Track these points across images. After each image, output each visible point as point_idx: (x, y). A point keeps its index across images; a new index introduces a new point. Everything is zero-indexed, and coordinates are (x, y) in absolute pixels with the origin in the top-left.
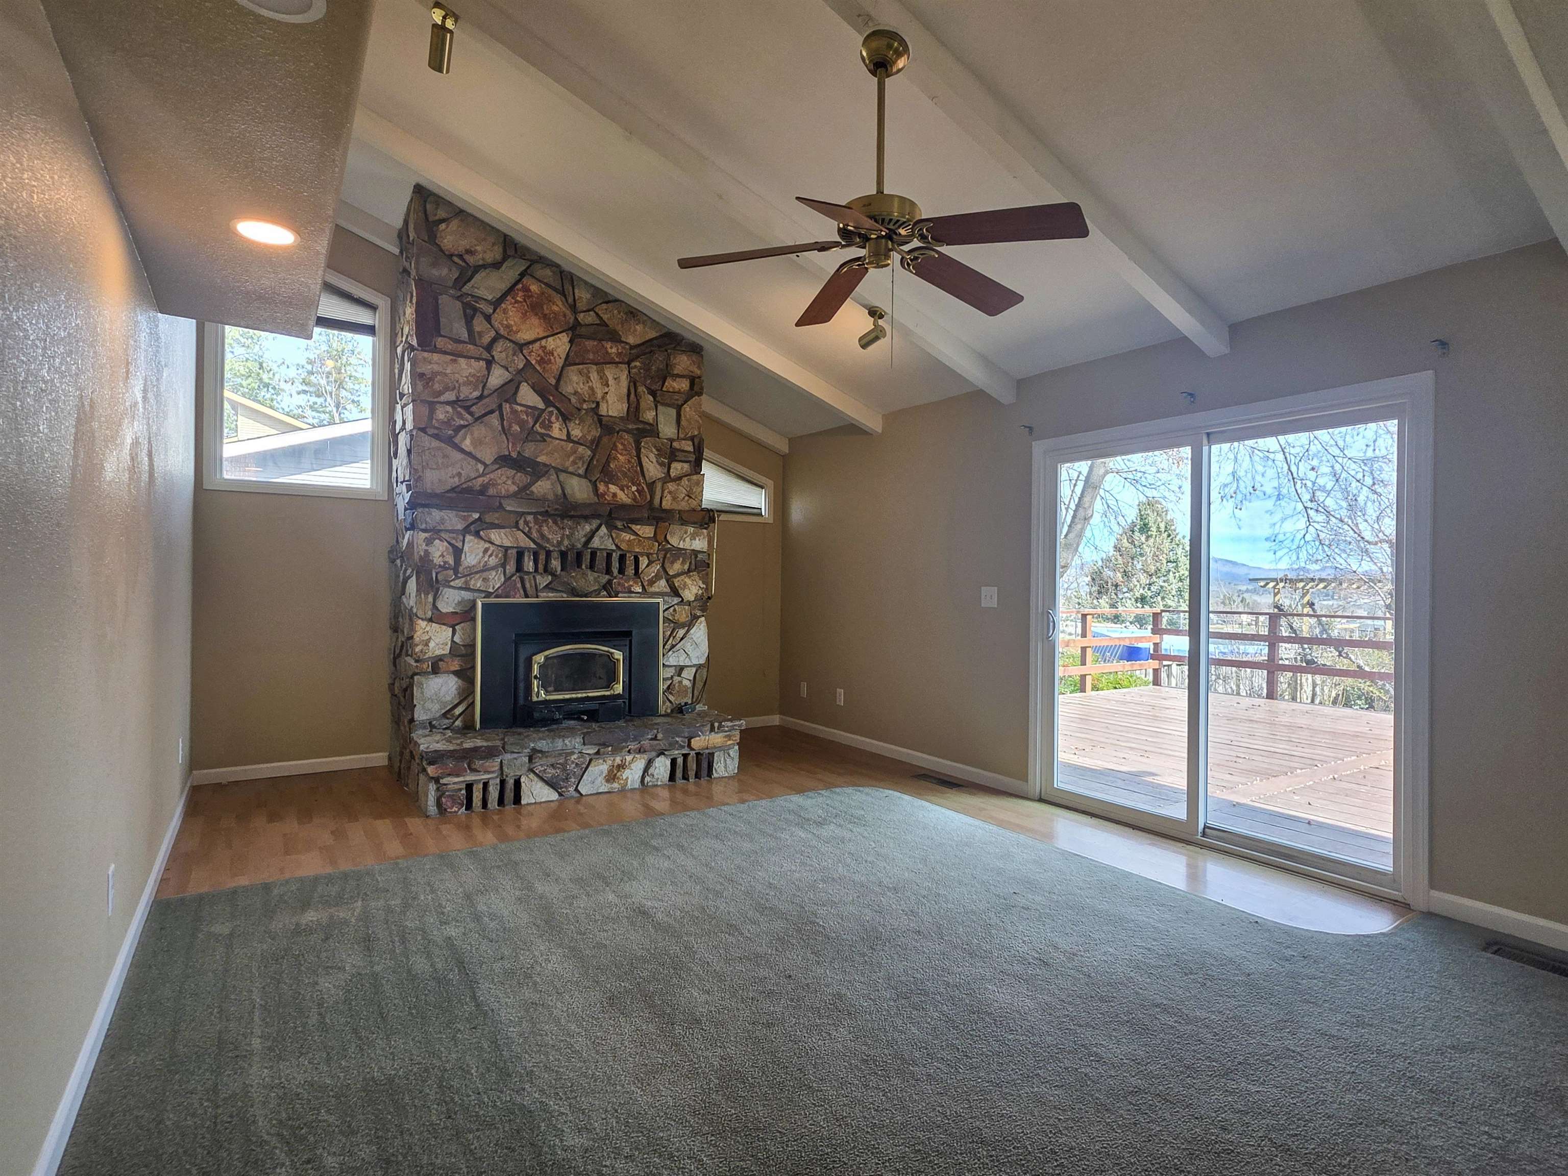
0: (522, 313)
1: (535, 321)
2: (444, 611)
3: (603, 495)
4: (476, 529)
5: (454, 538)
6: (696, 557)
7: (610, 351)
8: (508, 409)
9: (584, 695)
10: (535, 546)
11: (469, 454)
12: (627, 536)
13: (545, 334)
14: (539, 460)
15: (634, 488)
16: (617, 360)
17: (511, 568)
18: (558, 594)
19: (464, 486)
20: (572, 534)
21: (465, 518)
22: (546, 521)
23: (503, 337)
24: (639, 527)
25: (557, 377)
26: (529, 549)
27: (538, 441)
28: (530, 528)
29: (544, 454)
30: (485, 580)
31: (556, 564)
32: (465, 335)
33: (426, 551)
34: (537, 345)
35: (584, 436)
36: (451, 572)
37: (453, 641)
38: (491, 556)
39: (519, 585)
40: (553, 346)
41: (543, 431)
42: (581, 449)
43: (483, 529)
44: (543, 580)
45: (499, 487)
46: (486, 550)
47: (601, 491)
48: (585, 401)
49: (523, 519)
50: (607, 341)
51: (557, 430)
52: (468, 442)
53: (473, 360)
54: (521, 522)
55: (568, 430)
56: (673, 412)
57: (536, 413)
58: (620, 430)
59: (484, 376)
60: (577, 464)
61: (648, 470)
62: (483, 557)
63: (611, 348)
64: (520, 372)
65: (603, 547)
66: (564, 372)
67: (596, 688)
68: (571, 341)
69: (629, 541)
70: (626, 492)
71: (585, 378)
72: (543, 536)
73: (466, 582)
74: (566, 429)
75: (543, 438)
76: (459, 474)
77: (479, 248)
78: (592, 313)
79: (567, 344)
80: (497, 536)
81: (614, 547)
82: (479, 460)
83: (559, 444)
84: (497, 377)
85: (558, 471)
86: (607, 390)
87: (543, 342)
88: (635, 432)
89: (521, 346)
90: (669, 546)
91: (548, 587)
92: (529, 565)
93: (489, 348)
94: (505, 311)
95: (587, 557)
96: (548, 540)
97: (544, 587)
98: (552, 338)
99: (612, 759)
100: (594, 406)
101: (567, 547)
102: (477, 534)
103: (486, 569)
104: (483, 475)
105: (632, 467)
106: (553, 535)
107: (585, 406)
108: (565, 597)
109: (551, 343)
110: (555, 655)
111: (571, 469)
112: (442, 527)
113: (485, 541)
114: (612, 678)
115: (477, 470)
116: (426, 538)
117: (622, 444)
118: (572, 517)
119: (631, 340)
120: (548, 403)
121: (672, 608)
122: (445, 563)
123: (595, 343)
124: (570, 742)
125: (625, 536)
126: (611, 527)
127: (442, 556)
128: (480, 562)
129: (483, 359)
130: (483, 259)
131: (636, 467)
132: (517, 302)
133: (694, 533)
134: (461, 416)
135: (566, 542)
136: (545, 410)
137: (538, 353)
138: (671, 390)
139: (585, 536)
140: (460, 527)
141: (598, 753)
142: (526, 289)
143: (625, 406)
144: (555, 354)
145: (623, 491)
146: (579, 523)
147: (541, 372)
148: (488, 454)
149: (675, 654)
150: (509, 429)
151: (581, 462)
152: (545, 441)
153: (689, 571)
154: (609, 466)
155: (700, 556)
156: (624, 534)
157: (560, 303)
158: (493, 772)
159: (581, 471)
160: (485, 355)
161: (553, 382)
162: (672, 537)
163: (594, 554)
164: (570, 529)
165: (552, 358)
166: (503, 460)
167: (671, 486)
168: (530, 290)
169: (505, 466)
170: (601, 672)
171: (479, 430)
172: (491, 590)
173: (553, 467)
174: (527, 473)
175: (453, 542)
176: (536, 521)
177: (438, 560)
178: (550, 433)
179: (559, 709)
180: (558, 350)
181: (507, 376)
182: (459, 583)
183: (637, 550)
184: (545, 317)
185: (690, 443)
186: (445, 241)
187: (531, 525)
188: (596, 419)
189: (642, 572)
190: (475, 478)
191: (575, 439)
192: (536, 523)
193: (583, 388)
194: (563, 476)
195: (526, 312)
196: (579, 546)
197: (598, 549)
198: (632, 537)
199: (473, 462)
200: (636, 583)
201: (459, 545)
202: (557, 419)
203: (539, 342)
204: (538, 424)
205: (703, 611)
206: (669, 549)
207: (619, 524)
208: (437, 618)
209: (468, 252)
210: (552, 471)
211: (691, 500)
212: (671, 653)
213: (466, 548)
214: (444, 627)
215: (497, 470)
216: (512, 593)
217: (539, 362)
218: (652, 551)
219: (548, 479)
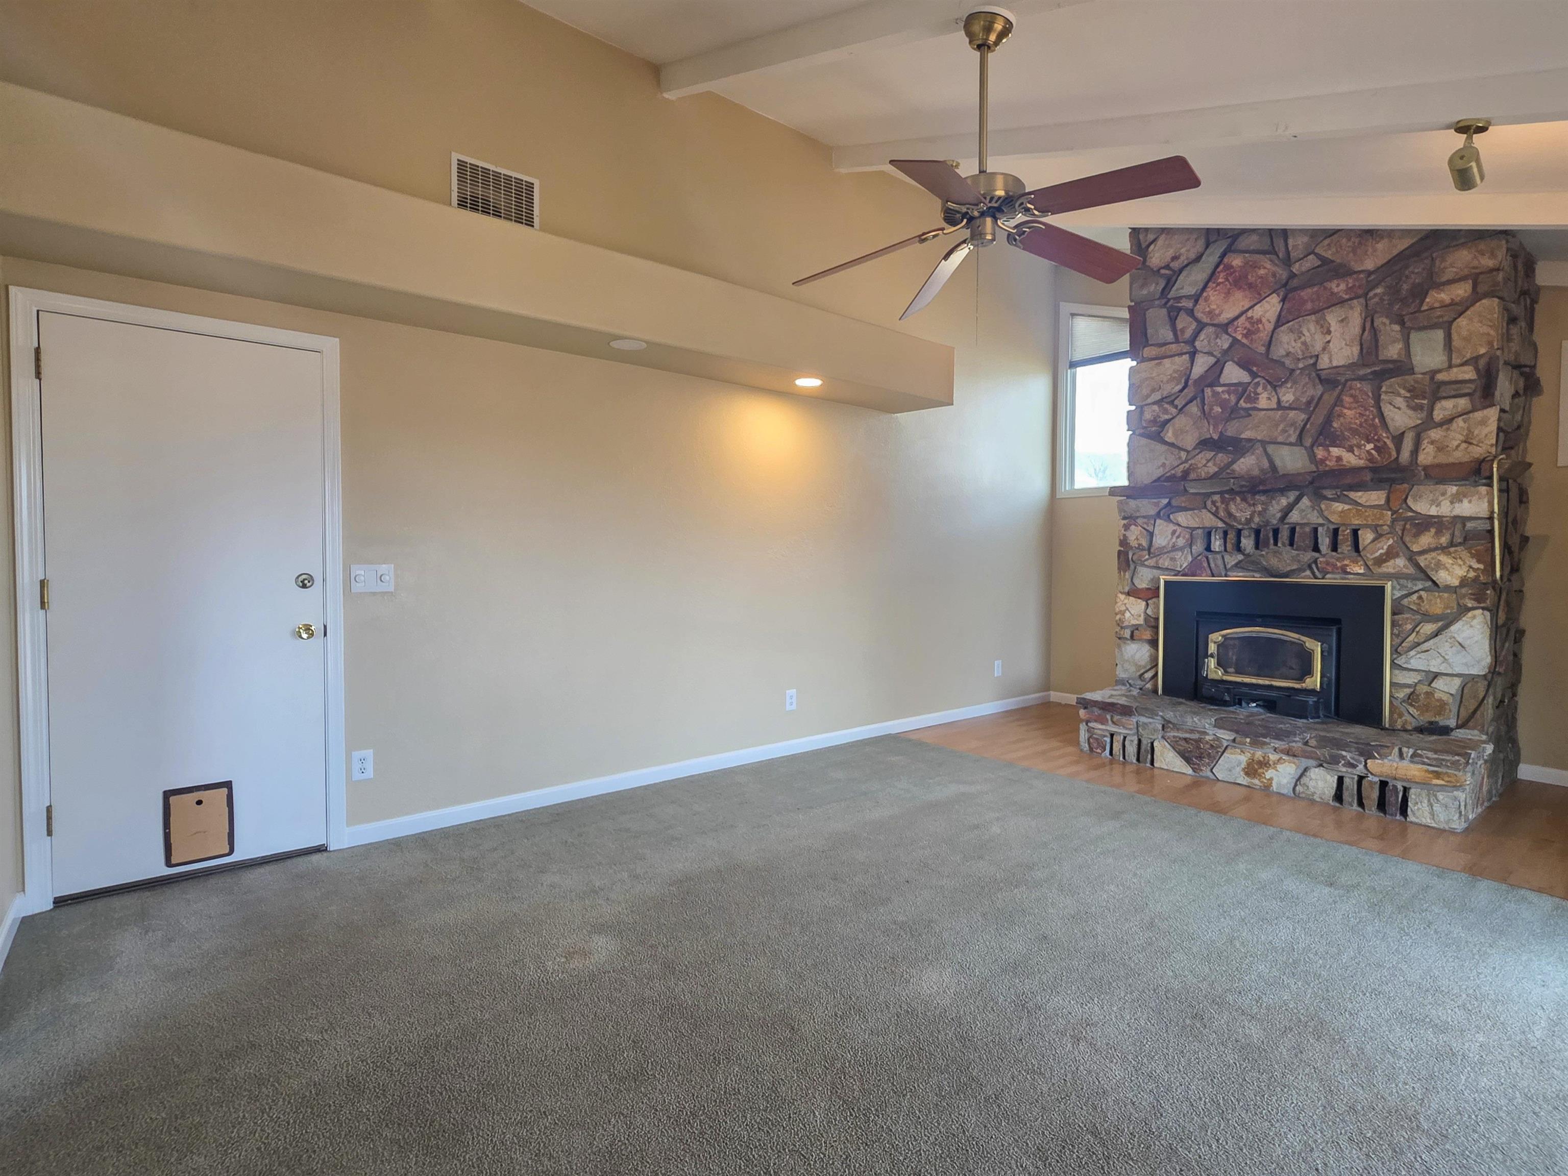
0: (1225, 293)
1: (1239, 295)
2: (1140, 587)
3: (1323, 461)
4: (1165, 514)
5: (1146, 523)
6: (1464, 526)
7: (1336, 290)
8: (1210, 394)
9: (1267, 683)
10: (1224, 526)
11: (1172, 445)
12: (1339, 507)
13: (1252, 303)
14: (1243, 436)
15: (1370, 446)
16: (1347, 297)
17: (1199, 547)
18: (1248, 574)
19: (1168, 475)
20: (1265, 510)
21: (1157, 504)
22: (1233, 499)
23: (1206, 325)
24: (1360, 494)
25: (1267, 343)
26: (1217, 528)
27: (1243, 417)
28: (1217, 508)
29: (1249, 429)
30: (1173, 559)
31: (1247, 543)
32: (1170, 336)
33: (1124, 535)
34: (1243, 317)
35: (1297, 399)
36: (1146, 552)
37: (1145, 612)
38: (1178, 537)
39: (1205, 565)
40: (1260, 313)
41: (1249, 405)
42: (1292, 414)
43: (1172, 513)
44: (1232, 560)
45: (1199, 470)
46: (1174, 532)
47: (1319, 457)
48: (1299, 359)
49: (1210, 500)
50: (1330, 280)
51: (1265, 400)
52: (1170, 434)
53: (1177, 357)
54: (1209, 503)
55: (1278, 399)
56: (1439, 334)
57: (1240, 389)
58: (1347, 381)
59: (1187, 368)
60: (1287, 431)
61: (1393, 420)
62: (1172, 538)
63: (1338, 285)
64: (1225, 352)
65: (1305, 521)
66: (1275, 335)
67: (1286, 678)
68: (1283, 300)
69: (1342, 512)
70: (1356, 453)
71: (1296, 335)
72: (1230, 515)
73: (1157, 562)
74: (1276, 397)
75: (1248, 413)
76: (1164, 465)
77: (1183, 251)
78: (1311, 257)
79: (1277, 305)
80: (1182, 518)
81: (1321, 521)
82: (1180, 449)
83: (1265, 414)
84: (1202, 364)
85: (1264, 443)
86: (1328, 338)
87: (1250, 314)
88: (1371, 377)
89: (1224, 328)
90: (1410, 514)
91: (1238, 566)
92: (1217, 545)
93: (1192, 341)
94: (1206, 300)
95: (1284, 534)
96: (1235, 518)
97: (1232, 566)
98: (1259, 305)
99: (1252, 752)
100: (1312, 361)
101: (1258, 524)
102: (1169, 519)
103: (1174, 548)
104: (1186, 461)
105: (1366, 420)
106: (1241, 511)
107: (1301, 365)
108: (1258, 577)
109: (1258, 311)
110: (1236, 636)
111: (1280, 439)
112: (1138, 514)
113: (1173, 523)
114: (1307, 671)
115: (1180, 458)
116: (1124, 524)
117: (1351, 396)
118: (1265, 492)
119: (1369, 264)
120: (1254, 375)
121: (1415, 597)
122: (1140, 545)
123: (1315, 289)
124: (1199, 720)
125: (1338, 506)
126: (1318, 496)
127: (1137, 539)
128: (1168, 544)
129: (1185, 353)
130: (1187, 259)
131: (1373, 419)
132: (1218, 284)
133: (1458, 493)
134: (1166, 411)
135: (1257, 519)
136: (1249, 383)
137: (1244, 326)
138: (1437, 305)
139: (1281, 511)
140: (1153, 512)
141: (1234, 741)
142: (1229, 267)
143: (1356, 350)
144: (1264, 320)
145: (1353, 452)
146: (1273, 498)
147: (1248, 344)
148: (1190, 441)
149: (1423, 656)
150: (1210, 412)
151: (1293, 429)
152: (1250, 415)
153: (1452, 544)
154: (1331, 426)
155: (1470, 525)
156: (1337, 504)
157: (1268, 265)
158: (1130, 729)
159: (1293, 439)
160: (1187, 348)
161: (1262, 350)
162: (1415, 500)
163: (1293, 531)
164: (1263, 504)
165: (1260, 326)
166: (1205, 444)
167: (1435, 434)
168: (1232, 267)
169: (1206, 450)
170: (1293, 662)
171: (1181, 421)
172: (1179, 569)
173: (1259, 441)
174: (1230, 452)
175: (1145, 526)
176: (1223, 501)
177: (1134, 544)
178: (1256, 405)
179: (1228, 691)
180: (1267, 315)
181: (1212, 360)
182: (1151, 562)
183: (1357, 522)
184: (1251, 286)
185: (1471, 368)
186: (1154, 259)
187: (1219, 504)
188: (1314, 374)
189: (1364, 549)
190: (1178, 466)
191: (1287, 405)
192: (1222, 503)
193: (1296, 347)
194: (1270, 449)
195: (1229, 290)
196: (1275, 522)
197: (1298, 524)
198: (1347, 507)
199: (1176, 451)
200: (1355, 562)
201: (1150, 528)
202: (1265, 388)
203: (1244, 315)
204: (1242, 400)
205: (1478, 600)
206: (1411, 518)
207: (1329, 493)
208: (1133, 593)
209: (1175, 258)
210: (1258, 445)
211: (1471, 447)
212: (1412, 653)
213: (1156, 532)
214: (1139, 601)
215: (1197, 454)
216: (1198, 572)
217: (1245, 336)
218: (1381, 522)
219: (1253, 454)
